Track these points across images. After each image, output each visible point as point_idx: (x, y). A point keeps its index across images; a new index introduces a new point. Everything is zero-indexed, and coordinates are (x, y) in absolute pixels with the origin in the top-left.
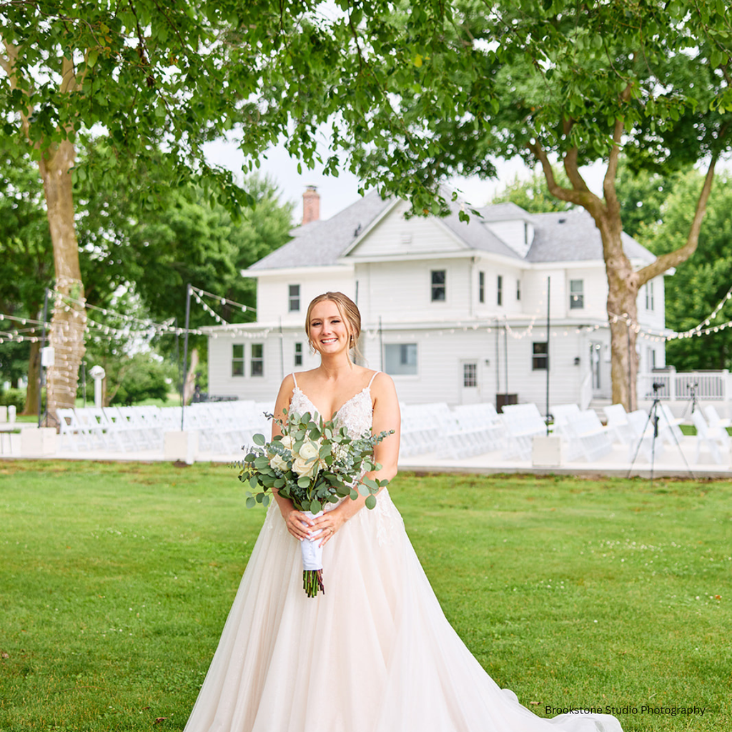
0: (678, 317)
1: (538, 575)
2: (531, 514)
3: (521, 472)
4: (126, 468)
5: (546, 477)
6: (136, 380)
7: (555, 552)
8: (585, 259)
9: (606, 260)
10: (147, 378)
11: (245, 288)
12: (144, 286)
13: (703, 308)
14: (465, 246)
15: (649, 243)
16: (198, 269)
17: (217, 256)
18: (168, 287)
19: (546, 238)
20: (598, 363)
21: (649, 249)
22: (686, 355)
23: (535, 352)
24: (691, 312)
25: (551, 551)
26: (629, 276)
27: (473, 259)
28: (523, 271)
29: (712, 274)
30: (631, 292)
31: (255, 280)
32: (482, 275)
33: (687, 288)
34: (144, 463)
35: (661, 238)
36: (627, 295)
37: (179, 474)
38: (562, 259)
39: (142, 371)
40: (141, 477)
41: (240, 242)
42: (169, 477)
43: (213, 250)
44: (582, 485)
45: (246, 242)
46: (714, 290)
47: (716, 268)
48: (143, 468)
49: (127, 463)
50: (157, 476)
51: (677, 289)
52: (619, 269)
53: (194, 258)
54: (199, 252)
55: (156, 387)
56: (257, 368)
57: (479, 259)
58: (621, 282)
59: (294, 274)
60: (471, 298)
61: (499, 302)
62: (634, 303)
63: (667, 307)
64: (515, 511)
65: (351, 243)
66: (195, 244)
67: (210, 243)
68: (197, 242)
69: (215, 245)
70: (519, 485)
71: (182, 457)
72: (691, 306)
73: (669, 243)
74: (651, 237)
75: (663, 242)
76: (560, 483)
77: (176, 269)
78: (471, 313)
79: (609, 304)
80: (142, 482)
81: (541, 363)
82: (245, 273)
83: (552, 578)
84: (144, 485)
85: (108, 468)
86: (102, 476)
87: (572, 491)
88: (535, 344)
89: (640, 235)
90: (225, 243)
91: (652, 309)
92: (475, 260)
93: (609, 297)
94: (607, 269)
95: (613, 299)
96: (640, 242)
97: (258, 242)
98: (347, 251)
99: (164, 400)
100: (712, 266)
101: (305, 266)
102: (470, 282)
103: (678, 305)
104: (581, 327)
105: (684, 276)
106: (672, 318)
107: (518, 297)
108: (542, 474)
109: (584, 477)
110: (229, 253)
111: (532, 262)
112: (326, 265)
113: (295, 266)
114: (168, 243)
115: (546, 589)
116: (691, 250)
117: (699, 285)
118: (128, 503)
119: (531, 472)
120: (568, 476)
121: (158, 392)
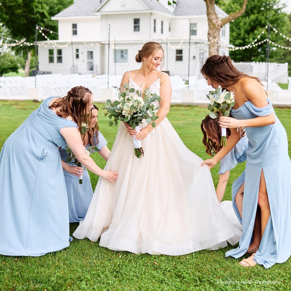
0: (234, 39)
1: (196, 147)
2: (185, 122)
3: (178, 104)
4: (13, 103)
5: (187, 106)
6: (5, 64)
7: (199, 137)
8: (198, 14)
9: (208, 15)
10: (10, 63)
11: (52, 25)
12: (9, 24)
13: (244, 35)
14: (148, 8)
15: (224, 7)
16: (33, 16)
17: (41, 11)
18: (20, 24)
19: (182, 5)
20: (202, 58)
21: (224, 10)
22: (237, 55)
23: (177, 53)
24: (240, 37)
25: (198, 137)
26: (217, 22)
27: (151, 14)
28: (172, 19)
29: (249, 21)
30: (218, 29)
31: (57, 21)
32: (155, 20)
33: (238, 27)
34: (20, 101)
35: (228, 6)
36: (216, 30)
37: (36, 105)
38: (188, 14)
39: (7, 60)
40: (20, 107)
41: (49, 4)
42: (32, 107)
43: (39, 9)
44: (202, 109)
45: (53, 4)
46: (249, 28)
47: (250, 19)
48: (20, 103)
49: (13, 101)
50: (27, 107)
51: (234, 28)
52: (213, 19)
53: (31, 11)
54: (33, 9)
55: (13, 67)
56: (60, 59)
57: (154, 13)
58: (214, 25)
59: (74, 19)
60: (150, 30)
61: (162, 32)
62: (219, 34)
63: (230, 35)
64: (178, 120)
65: (99, 6)
66: (31, 5)
67: (38, 5)
68: (32, 5)
69: (40, 6)
70: (177, 110)
71: (36, 98)
72: (239, 35)
73: (231, 7)
74: (224, 5)
75: (229, 7)
76: (193, 109)
77: (23, 16)
78: (150, 37)
79: (209, 34)
80: (21, 109)
81: (179, 58)
82: (53, 18)
83: (202, 148)
84: (22, 110)
85: (5, 103)
86: (3, 106)
87: (199, 112)
88: (177, 50)
89: (220, 4)
90: (44, 5)
91: (225, 36)
92: (153, 14)
93: (209, 31)
94: (208, 19)
95: (210, 32)
96: (220, 7)
97: (57, 4)
98: (98, 9)
99: (17, 72)
100: (249, 18)
101: (79, 15)
102: (150, 23)
103: (234, 34)
104: (196, 43)
105: (237, 22)
106: (232, 39)
107: (170, 30)
108: (186, 105)
109: (203, 106)
110: (46, 10)
111: (176, 15)
112: (88, 15)
113: (75, 16)
114: (19, 5)
115: (201, 152)
116: (243, 11)
117: (243, 26)
118: (19, 118)
119: (181, 104)
120: (196, 106)
121: (14, 69)
